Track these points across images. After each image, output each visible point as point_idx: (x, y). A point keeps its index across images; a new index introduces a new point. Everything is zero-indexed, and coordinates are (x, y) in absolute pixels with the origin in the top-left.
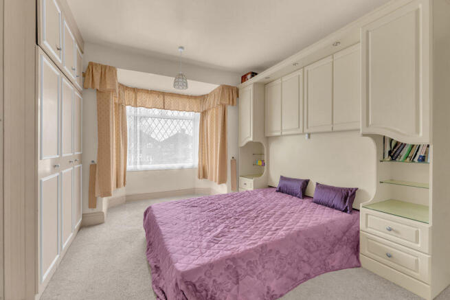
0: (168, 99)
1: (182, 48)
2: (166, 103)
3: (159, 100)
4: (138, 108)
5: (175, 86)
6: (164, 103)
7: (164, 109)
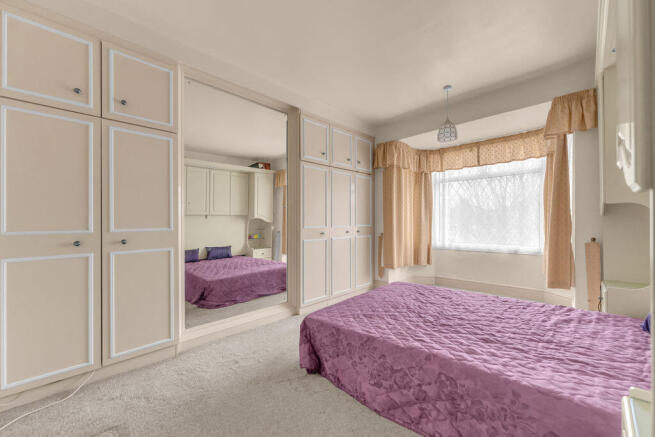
0: (484, 150)
1: (448, 87)
2: (481, 156)
3: (470, 155)
4: (447, 172)
5: (439, 139)
6: (478, 157)
7: (479, 165)
